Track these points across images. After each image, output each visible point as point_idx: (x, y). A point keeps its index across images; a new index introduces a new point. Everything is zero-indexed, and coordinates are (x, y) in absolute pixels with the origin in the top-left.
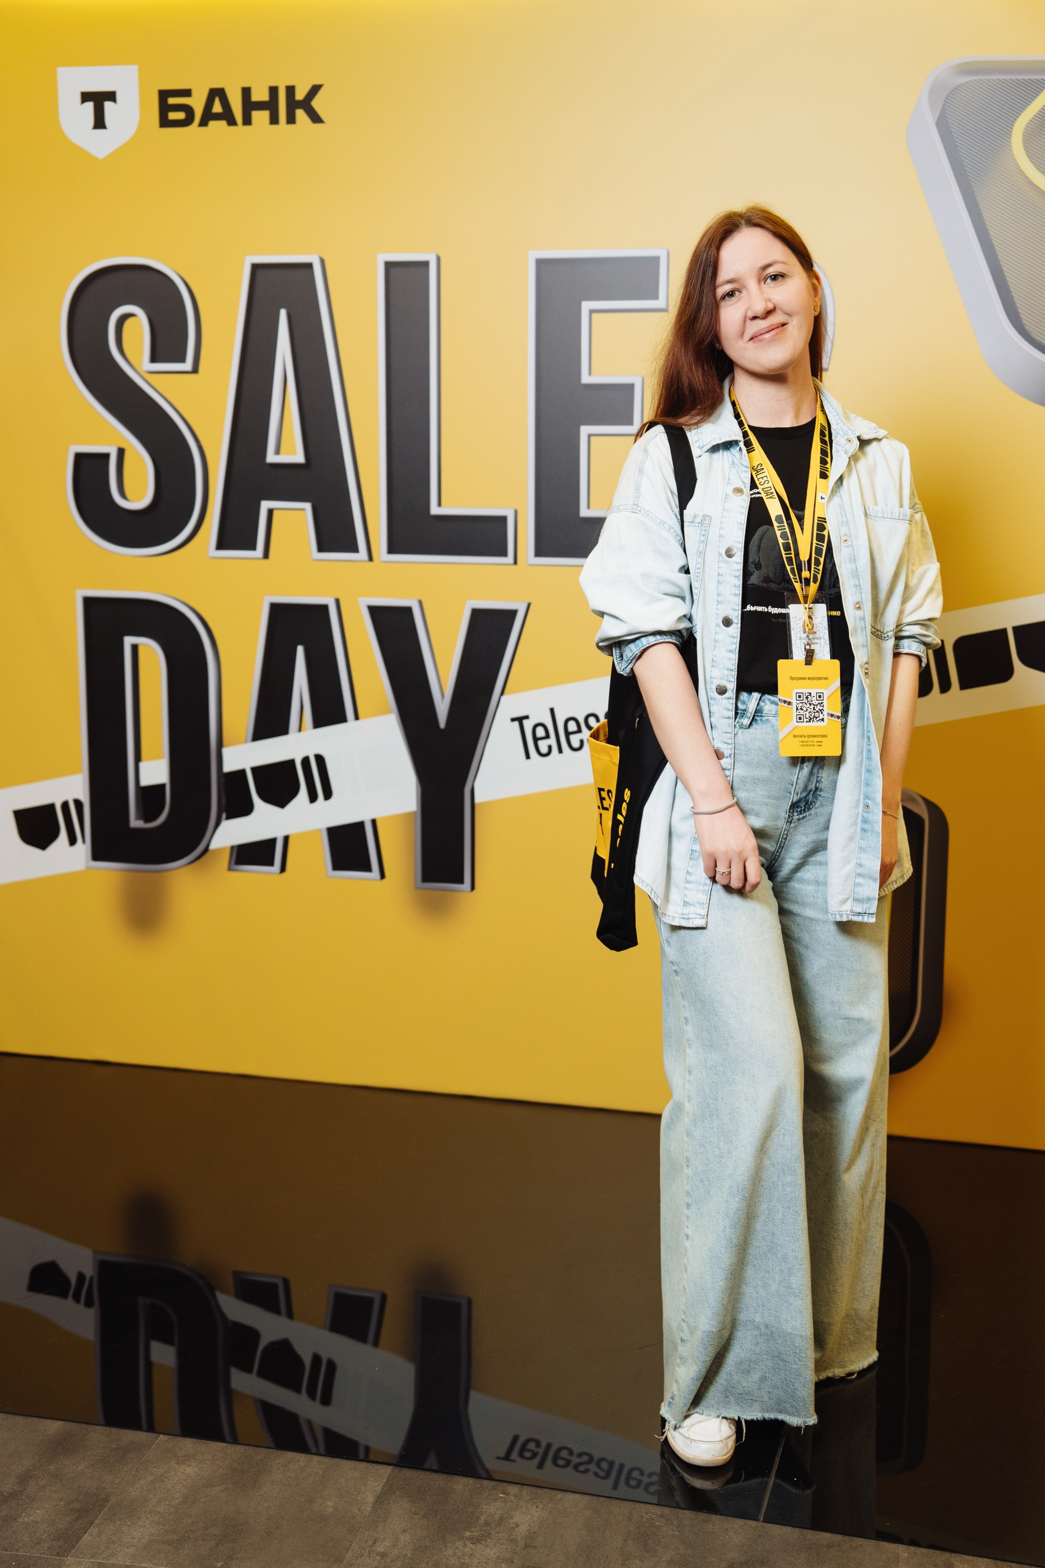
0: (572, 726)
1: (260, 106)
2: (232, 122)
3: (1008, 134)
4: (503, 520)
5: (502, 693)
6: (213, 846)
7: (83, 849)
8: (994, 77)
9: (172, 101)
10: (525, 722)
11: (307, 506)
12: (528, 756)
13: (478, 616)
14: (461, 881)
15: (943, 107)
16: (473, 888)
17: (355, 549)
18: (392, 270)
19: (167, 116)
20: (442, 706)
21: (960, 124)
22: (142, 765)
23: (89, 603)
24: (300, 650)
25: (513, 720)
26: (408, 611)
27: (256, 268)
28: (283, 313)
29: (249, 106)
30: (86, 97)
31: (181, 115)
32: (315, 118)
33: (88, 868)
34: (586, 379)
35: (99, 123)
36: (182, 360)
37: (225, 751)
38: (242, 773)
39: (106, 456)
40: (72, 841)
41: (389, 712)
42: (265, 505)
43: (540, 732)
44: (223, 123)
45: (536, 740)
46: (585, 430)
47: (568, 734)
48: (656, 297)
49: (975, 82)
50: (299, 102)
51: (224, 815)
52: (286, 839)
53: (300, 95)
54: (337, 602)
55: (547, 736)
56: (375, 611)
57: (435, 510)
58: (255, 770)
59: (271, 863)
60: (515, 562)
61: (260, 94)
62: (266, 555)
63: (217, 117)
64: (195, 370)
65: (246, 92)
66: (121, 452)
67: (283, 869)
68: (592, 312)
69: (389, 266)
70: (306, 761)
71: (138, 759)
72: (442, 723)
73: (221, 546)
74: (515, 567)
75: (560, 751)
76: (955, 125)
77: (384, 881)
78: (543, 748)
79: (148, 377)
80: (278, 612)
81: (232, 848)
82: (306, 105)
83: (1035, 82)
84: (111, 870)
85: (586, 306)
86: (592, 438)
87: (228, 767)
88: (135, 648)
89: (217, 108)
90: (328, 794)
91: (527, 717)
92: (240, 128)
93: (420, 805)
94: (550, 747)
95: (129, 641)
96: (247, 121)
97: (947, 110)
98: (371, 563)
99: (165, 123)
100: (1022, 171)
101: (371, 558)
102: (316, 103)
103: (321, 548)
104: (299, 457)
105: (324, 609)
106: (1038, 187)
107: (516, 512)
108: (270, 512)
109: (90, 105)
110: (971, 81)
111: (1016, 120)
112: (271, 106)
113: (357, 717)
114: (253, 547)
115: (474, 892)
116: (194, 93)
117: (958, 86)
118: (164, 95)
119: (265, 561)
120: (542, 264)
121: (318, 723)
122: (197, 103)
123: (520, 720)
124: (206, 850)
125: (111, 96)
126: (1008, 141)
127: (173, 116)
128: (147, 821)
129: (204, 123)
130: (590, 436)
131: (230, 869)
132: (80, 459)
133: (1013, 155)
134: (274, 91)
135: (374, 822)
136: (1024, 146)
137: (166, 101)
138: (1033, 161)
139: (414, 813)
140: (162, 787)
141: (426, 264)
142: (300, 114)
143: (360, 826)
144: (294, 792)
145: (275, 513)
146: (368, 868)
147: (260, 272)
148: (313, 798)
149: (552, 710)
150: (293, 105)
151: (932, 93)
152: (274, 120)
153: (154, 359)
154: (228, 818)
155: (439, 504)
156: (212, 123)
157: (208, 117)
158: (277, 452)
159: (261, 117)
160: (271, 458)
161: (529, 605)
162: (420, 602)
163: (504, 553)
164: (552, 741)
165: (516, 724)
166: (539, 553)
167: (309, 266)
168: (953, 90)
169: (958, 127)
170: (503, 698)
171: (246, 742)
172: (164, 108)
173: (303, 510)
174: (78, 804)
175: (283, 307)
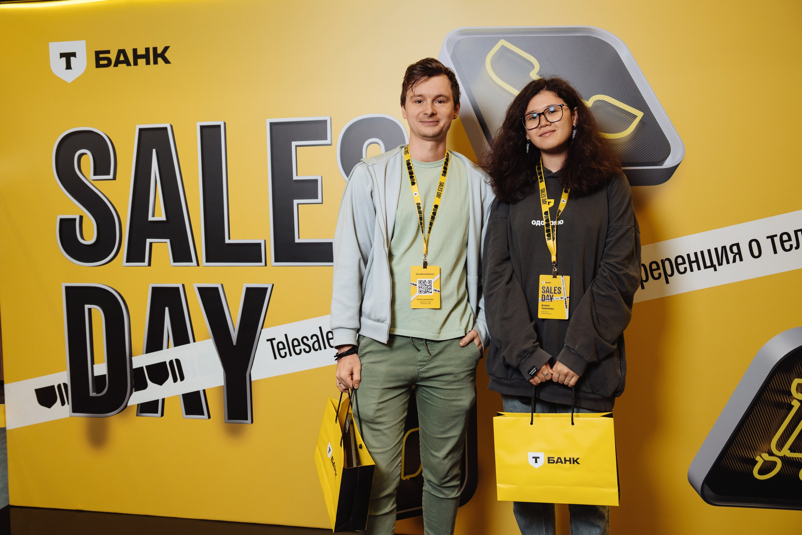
0: (296, 343)
1: (141, 57)
2: (129, 64)
3: (484, 61)
4: (259, 245)
5: (262, 328)
6: (128, 405)
7: (68, 407)
8: (475, 36)
9: (101, 56)
10: (273, 341)
11: (168, 241)
12: (275, 358)
13: (250, 292)
14: (247, 419)
15: (453, 50)
16: (252, 422)
17: (191, 261)
18: (204, 130)
19: (99, 63)
20: (234, 335)
21: (461, 57)
22: (94, 366)
23: (68, 289)
24: (167, 309)
25: (268, 340)
26: (217, 289)
27: (141, 130)
28: (154, 151)
29: (136, 57)
30: (62, 55)
31: (105, 62)
32: (167, 61)
33: (70, 416)
34: (295, 178)
35: (69, 67)
36: (109, 174)
37: (133, 358)
38: (142, 368)
39: (75, 220)
40: (63, 403)
41: (211, 338)
42: (148, 241)
43: (281, 346)
44: (125, 65)
45: (279, 350)
46: (296, 202)
47: (294, 347)
48: (326, 139)
49: (467, 38)
50: (159, 54)
51: (134, 389)
52: (163, 400)
53: (159, 51)
54: (183, 285)
55: (284, 348)
56: (201, 290)
57: (227, 241)
58: (146, 367)
59: (157, 413)
60: (266, 265)
61: (141, 52)
62: (149, 264)
63: (122, 62)
64: (114, 178)
65: (135, 51)
66: (81, 218)
67: (162, 415)
68: (297, 146)
69: (202, 127)
70: (171, 362)
71: (93, 363)
72: (235, 343)
73: (128, 261)
74: (266, 267)
75: (291, 355)
76: (460, 58)
77: (210, 419)
78: (283, 355)
79: (93, 182)
80: (156, 291)
81: (138, 405)
82: (162, 56)
83: (494, 38)
84: (81, 417)
85: (294, 144)
86: (299, 205)
87: (134, 367)
88: (90, 310)
89: (122, 58)
90: (182, 378)
91: (274, 339)
92: (133, 67)
93: (225, 381)
94: (286, 353)
95: (87, 307)
96: (136, 64)
97: (455, 51)
98: (198, 267)
99: (98, 65)
100: (491, 78)
101: (198, 265)
102: (167, 55)
103: (175, 261)
104: (163, 218)
105: (178, 289)
106: (499, 85)
107: (265, 241)
108: (151, 244)
109: (64, 59)
110: (465, 38)
111: (487, 55)
112: (146, 56)
113: (194, 341)
114: (144, 261)
115: (253, 424)
116: (111, 52)
117: (460, 40)
118: (97, 53)
119: (149, 267)
120: (272, 124)
121: (176, 344)
122: (113, 56)
123: (271, 340)
124: (126, 406)
125: (74, 54)
126: (483, 64)
127: (102, 62)
128: (97, 394)
129: (116, 65)
130: (298, 204)
131: (137, 416)
132: (62, 221)
133: (487, 71)
134: (147, 50)
135: (204, 391)
136: (491, 67)
137: (99, 56)
138: (496, 73)
139: (223, 386)
140: (105, 375)
141: (219, 126)
142: (160, 60)
143: (198, 392)
144: (167, 377)
145: (153, 244)
146: (203, 414)
147: (143, 132)
148: (175, 380)
149: (286, 335)
150: (156, 56)
151: (448, 43)
152: (148, 63)
153: (95, 174)
154: (135, 391)
155: (229, 239)
156: (119, 65)
157: (118, 63)
158: (153, 216)
159: (142, 62)
160: (151, 218)
161: (273, 285)
162: (222, 285)
163: (261, 261)
164: (287, 350)
165: (269, 342)
166: (277, 260)
167: (166, 129)
168: (457, 42)
169: (461, 59)
170: (262, 330)
171: (143, 354)
172: (98, 59)
173: (166, 242)
174: (65, 385)
175: (154, 149)
